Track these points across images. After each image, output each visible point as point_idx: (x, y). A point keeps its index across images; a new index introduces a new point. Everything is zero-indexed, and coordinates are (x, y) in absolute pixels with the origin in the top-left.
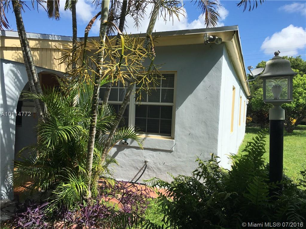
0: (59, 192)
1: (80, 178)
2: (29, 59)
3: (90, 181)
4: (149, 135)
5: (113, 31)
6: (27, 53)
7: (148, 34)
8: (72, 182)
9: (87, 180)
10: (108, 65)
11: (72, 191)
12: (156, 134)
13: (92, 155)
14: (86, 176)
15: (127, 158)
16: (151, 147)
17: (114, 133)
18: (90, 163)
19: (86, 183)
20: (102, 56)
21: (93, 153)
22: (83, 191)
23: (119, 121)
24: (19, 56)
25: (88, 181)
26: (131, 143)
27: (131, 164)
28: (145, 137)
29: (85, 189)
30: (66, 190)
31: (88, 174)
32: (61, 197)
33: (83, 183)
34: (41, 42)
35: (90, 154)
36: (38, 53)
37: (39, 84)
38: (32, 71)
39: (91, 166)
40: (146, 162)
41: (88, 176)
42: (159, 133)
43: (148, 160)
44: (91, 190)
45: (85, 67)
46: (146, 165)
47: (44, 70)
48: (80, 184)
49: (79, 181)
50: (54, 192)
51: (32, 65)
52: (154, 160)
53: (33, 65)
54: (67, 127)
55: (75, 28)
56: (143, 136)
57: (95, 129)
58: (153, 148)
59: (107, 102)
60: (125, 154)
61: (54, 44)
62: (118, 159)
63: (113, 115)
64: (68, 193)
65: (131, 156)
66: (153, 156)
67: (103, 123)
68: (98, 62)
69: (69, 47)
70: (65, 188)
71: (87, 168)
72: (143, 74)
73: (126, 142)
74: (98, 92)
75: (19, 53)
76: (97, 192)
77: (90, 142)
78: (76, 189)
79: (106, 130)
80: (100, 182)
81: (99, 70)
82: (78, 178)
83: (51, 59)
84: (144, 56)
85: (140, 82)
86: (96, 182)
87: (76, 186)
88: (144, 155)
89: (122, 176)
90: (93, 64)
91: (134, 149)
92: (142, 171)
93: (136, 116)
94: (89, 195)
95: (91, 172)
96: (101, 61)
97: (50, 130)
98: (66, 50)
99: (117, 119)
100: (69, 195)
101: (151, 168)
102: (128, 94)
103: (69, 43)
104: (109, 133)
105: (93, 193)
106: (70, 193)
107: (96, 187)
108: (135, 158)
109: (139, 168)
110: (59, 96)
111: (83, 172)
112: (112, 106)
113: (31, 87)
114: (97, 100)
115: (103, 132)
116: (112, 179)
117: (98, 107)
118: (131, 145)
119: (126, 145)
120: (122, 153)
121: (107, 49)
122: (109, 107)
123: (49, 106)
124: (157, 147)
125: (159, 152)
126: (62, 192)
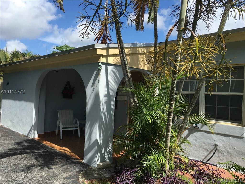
0: (145, 162)
1: (161, 153)
2: (125, 62)
3: (168, 157)
4: (219, 121)
5: (186, 34)
6: (124, 58)
7: (219, 33)
8: (154, 155)
9: (165, 155)
10: (184, 63)
11: (155, 162)
12: (226, 120)
13: (170, 135)
14: (165, 151)
15: (198, 140)
16: (221, 132)
17: (187, 118)
18: (168, 142)
19: (165, 157)
20: (179, 56)
21: (170, 133)
22: (163, 163)
23: (192, 108)
24: (118, 60)
25: (167, 156)
26: (202, 127)
27: (201, 146)
28: (215, 123)
29: (164, 162)
30: (150, 161)
31: (166, 150)
32: (146, 166)
33: (163, 157)
34: (131, 49)
35: (168, 134)
36: (129, 57)
37: (131, 80)
38: (127, 70)
39: (169, 144)
40: (216, 145)
41: (167, 152)
42: (229, 120)
43: (218, 144)
44: (169, 164)
45: (166, 65)
46: (216, 148)
47: (133, 69)
48: (160, 158)
49: (159, 155)
50: (141, 161)
51: (126, 66)
52: (224, 144)
53: (128, 66)
54: (151, 112)
55: (156, 36)
56: (213, 122)
57: (172, 114)
58: (223, 133)
59: (181, 92)
60: (196, 137)
61: (140, 49)
62: (190, 140)
63: (186, 103)
64: (152, 164)
65: (201, 138)
66: (223, 141)
67: (178, 110)
68: (176, 60)
69: (151, 51)
70: (149, 160)
71: (166, 145)
72: (215, 68)
73: (196, 126)
74: (175, 84)
75: (118, 58)
76: (174, 166)
77: (168, 125)
78: (157, 161)
79: (180, 115)
80: (175, 158)
81: (176, 67)
82: (159, 153)
83: (138, 60)
84: (215, 52)
85: (211, 75)
86: (172, 158)
87: (158, 158)
88: (215, 139)
89: (193, 155)
90: (171, 62)
91: (204, 133)
92: (212, 153)
93: (206, 104)
94: (167, 168)
95: (169, 149)
96: (178, 60)
97: (139, 114)
98: (148, 53)
99: (190, 106)
100: (152, 165)
101: (221, 151)
102: (200, 85)
103: (151, 48)
104: (183, 118)
105: (170, 166)
106: (153, 163)
107: (172, 162)
108: (205, 141)
109: (209, 150)
110: (144, 88)
111: (163, 148)
112: (186, 95)
113: (126, 82)
114: (174, 91)
115: (178, 116)
116: (185, 157)
117: (175, 97)
118: (201, 129)
119: (197, 128)
120: (193, 135)
121: (183, 50)
122: (183, 97)
123: (137, 96)
124: (226, 132)
125: (229, 137)
126: (147, 162)
